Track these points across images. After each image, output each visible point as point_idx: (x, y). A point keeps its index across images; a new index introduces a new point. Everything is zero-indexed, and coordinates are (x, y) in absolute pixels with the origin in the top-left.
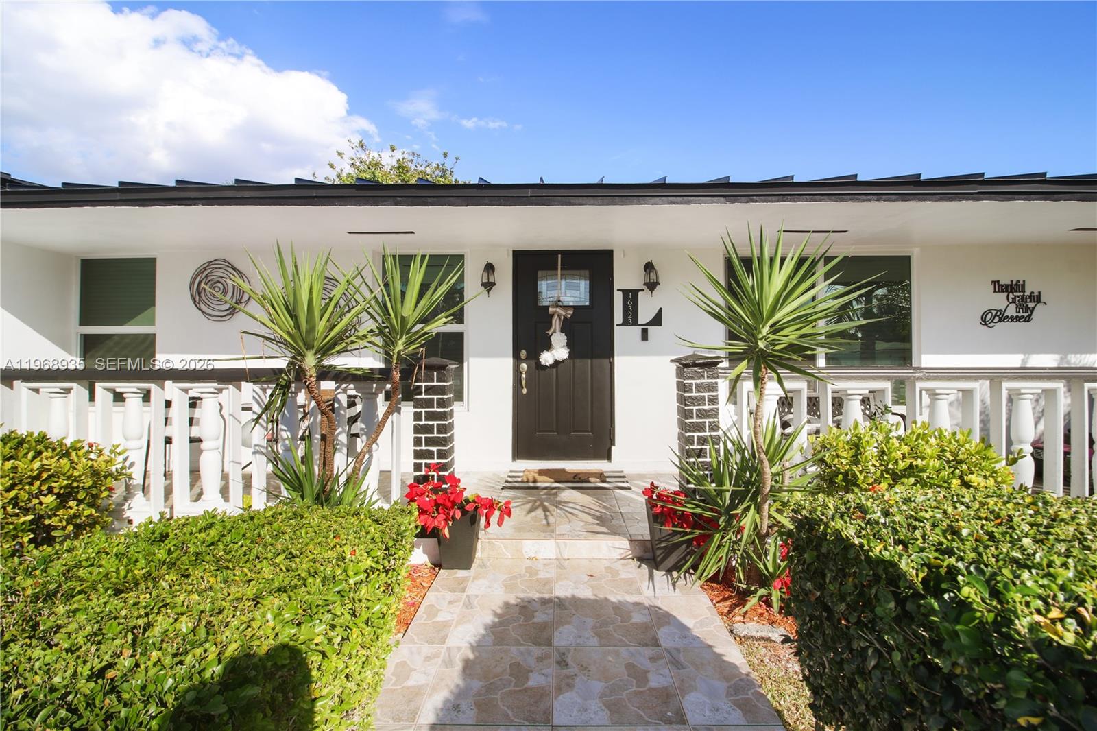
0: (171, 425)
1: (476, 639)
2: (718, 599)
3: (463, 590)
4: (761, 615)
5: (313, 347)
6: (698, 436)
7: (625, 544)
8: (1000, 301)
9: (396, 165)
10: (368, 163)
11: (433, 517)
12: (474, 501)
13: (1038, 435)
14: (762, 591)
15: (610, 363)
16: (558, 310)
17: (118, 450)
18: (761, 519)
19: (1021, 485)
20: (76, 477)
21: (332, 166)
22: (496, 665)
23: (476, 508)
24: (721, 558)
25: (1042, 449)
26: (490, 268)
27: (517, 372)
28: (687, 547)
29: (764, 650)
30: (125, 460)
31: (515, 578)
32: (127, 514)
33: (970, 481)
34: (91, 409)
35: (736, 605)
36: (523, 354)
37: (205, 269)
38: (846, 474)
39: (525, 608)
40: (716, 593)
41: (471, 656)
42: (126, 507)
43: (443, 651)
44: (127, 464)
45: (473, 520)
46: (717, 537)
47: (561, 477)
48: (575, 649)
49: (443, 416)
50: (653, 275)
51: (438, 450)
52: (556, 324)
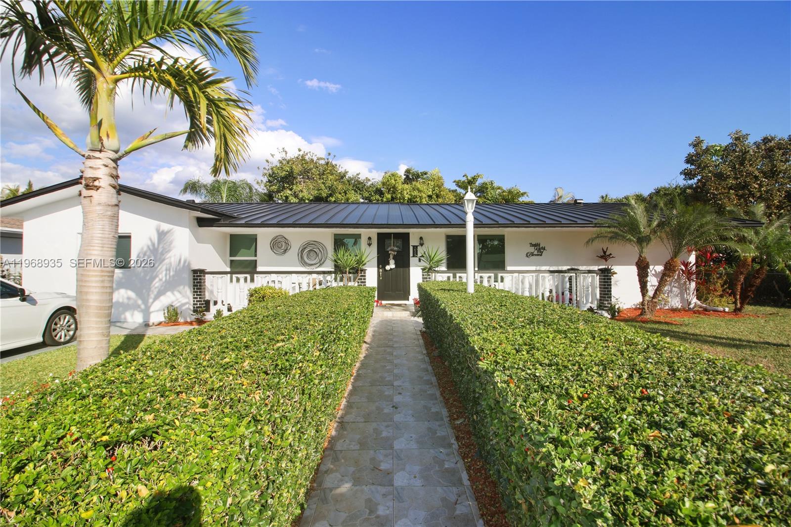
8: (532, 249)
10: (287, 160)
15: (409, 269)
16: (392, 252)
26: (370, 238)
27: (379, 272)
36: (381, 266)
37: (275, 238)
50: (422, 241)
52: (391, 257)
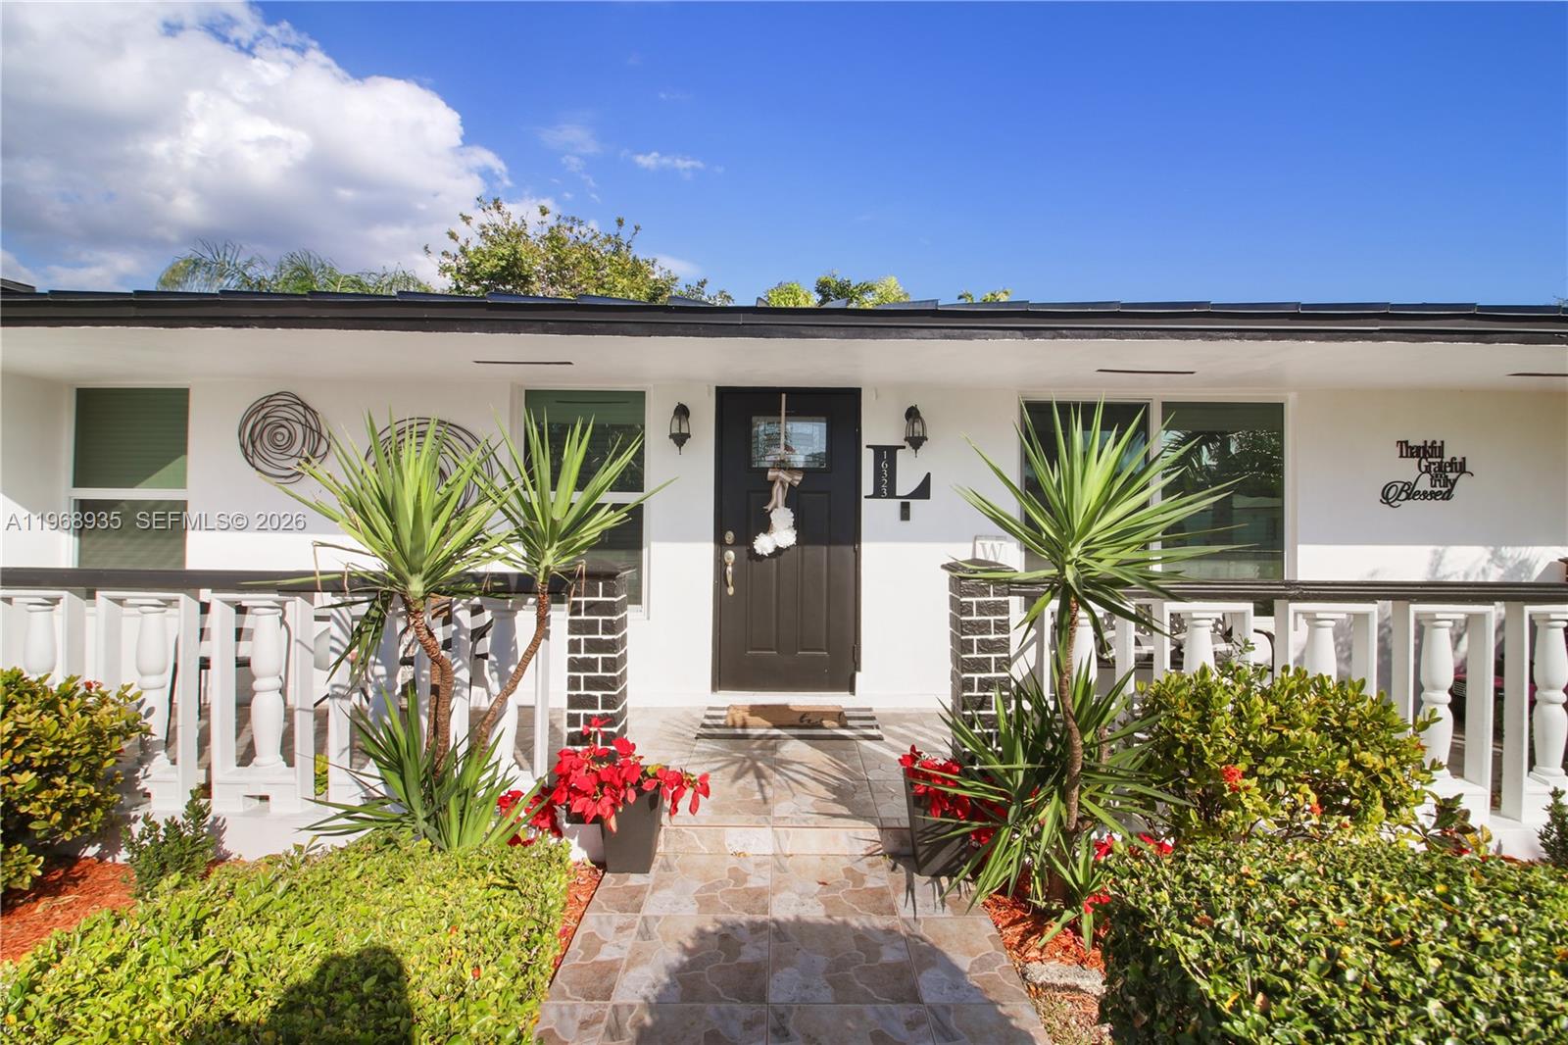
0: (208, 639)
1: (656, 992)
2: (1005, 922)
3: (638, 909)
4: (1066, 948)
5: (420, 571)
6: (980, 679)
7: (874, 833)
8: (1408, 470)
9: (548, 235)
10: (506, 232)
11: (594, 800)
12: (655, 777)
13: (1459, 661)
14: (1068, 915)
15: (855, 551)
16: (783, 475)
17: (129, 694)
18: (1068, 809)
19: (1434, 761)
20: (66, 741)
21: (452, 236)
22: (685, 1036)
23: (658, 786)
24: (1011, 862)
25: (1464, 682)
26: (682, 412)
27: (720, 564)
28: (963, 842)
29: (1070, 1005)
30: (140, 705)
31: (712, 887)
32: (143, 785)
33: (1362, 761)
34: (90, 610)
35: (1029, 933)
36: (730, 537)
37: (263, 407)
38: (1188, 747)
39: (727, 939)
40: (1002, 912)
41: (648, 1020)
42: (140, 775)
43: (608, 1010)
44: (143, 711)
45: (654, 802)
46: (1005, 833)
47: (780, 717)
48: (799, 1009)
49: (611, 646)
50: (918, 427)
51: (603, 696)
52: (778, 494)
